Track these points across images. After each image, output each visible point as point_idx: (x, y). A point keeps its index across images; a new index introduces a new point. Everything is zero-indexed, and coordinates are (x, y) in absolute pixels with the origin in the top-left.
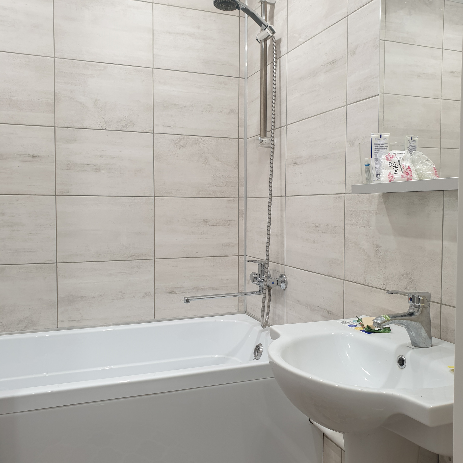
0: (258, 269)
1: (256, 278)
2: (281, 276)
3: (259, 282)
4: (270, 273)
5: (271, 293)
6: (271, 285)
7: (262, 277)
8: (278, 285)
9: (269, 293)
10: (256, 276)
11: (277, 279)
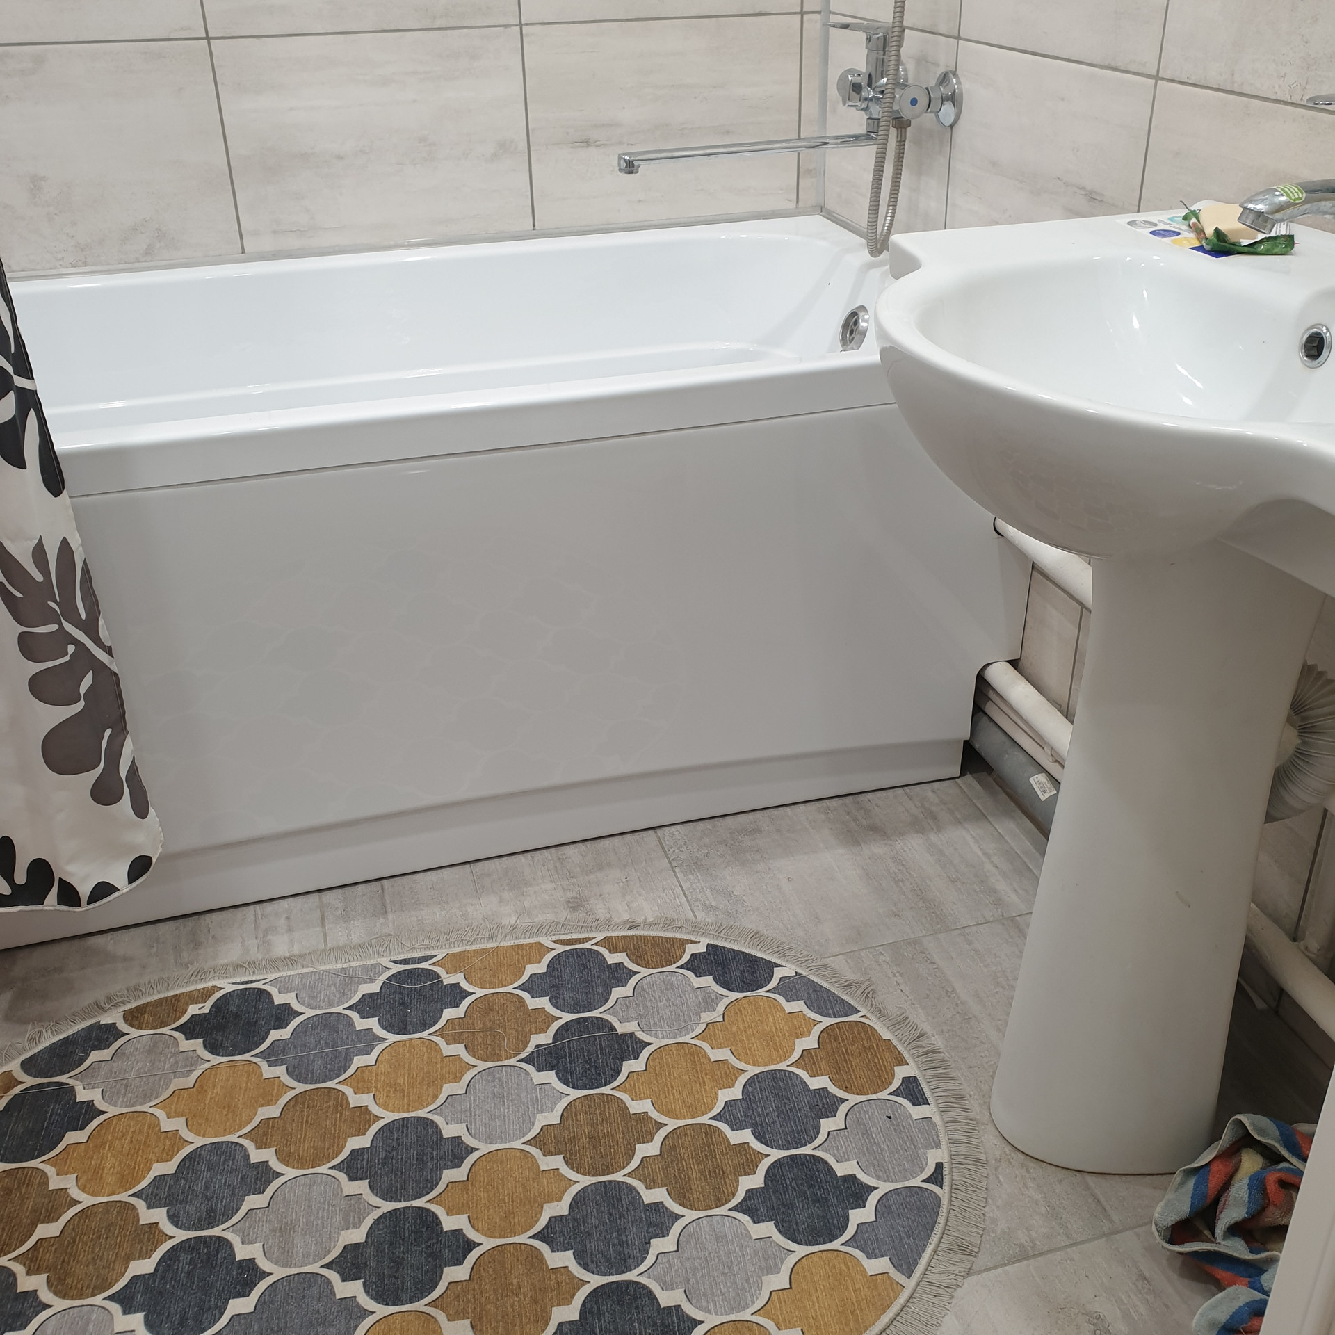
0: (867, 55)
1: (856, 88)
2: (944, 79)
3: (866, 102)
4: (905, 70)
5: (905, 141)
6: (907, 112)
7: (878, 84)
8: (930, 112)
9: (899, 139)
10: (858, 80)
11: (927, 89)
